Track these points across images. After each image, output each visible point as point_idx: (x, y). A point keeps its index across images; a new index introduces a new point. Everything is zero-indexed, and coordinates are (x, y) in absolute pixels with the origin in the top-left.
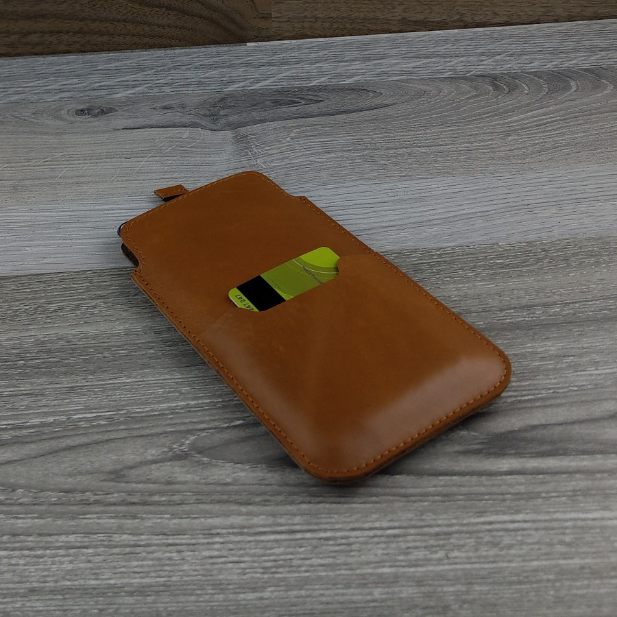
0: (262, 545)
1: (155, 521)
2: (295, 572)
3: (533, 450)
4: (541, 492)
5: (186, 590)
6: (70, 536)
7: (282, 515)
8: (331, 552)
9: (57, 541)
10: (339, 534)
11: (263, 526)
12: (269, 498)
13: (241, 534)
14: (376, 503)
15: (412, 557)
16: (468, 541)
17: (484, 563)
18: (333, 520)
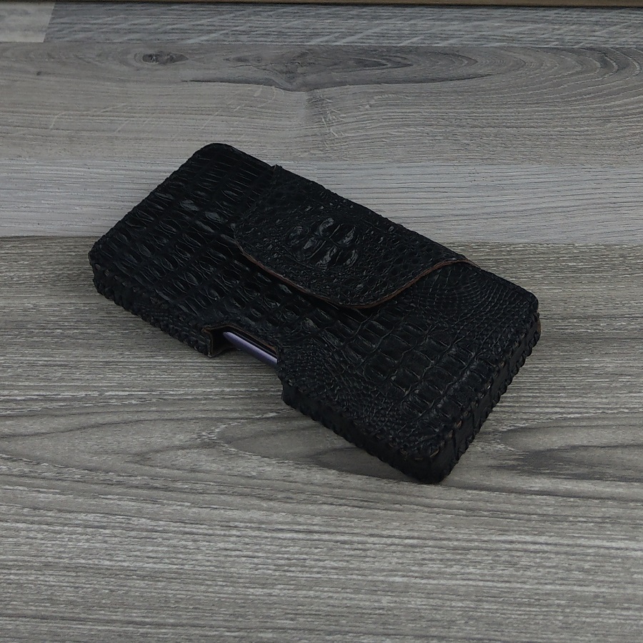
0: (277, 542)
1: (174, 507)
2: (307, 572)
3: (569, 472)
4: (569, 516)
5: (197, 579)
6: (89, 515)
7: (301, 514)
8: (345, 556)
9: (76, 519)
10: (356, 539)
12: (291, 495)
13: (259, 529)
14: (399, 511)
15: (425, 569)
16: (486, 558)
17: (498, 581)
18: (353, 524)
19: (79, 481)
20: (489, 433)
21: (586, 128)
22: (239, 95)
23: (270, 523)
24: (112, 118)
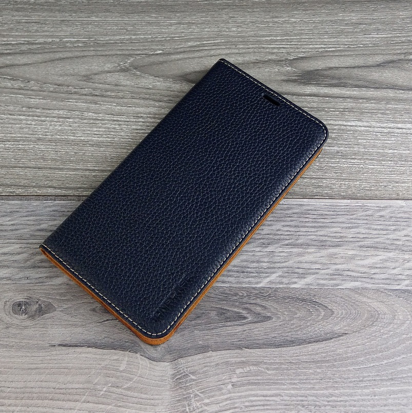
20: (282, 61)
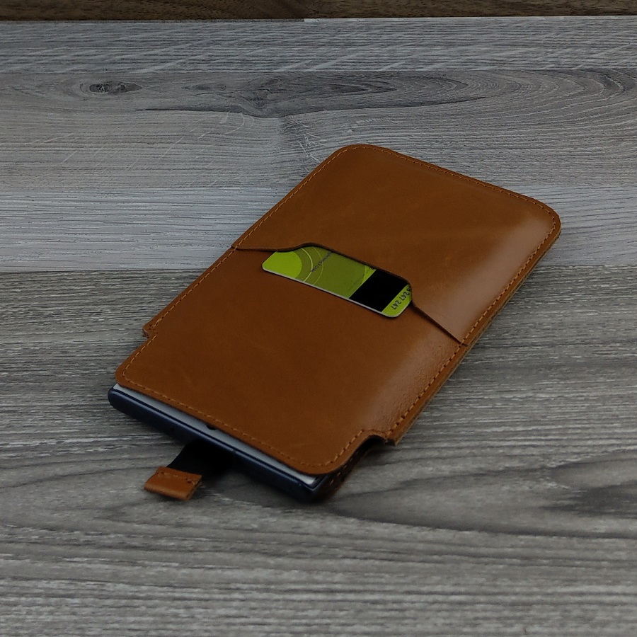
0: (291, 605)
1: (159, 569)
6: (52, 582)
7: (318, 571)
8: (378, 618)
9: (36, 587)
10: (390, 597)
11: (295, 583)
12: (304, 549)
13: (267, 590)
14: (439, 562)
18: (383, 580)
19: (37, 543)
21: (598, 148)
22: (203, 122)
23: (280, 583)
24: (58, 149)
